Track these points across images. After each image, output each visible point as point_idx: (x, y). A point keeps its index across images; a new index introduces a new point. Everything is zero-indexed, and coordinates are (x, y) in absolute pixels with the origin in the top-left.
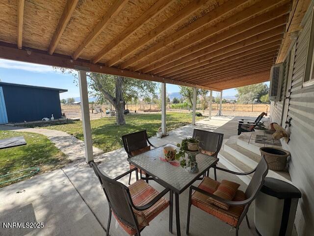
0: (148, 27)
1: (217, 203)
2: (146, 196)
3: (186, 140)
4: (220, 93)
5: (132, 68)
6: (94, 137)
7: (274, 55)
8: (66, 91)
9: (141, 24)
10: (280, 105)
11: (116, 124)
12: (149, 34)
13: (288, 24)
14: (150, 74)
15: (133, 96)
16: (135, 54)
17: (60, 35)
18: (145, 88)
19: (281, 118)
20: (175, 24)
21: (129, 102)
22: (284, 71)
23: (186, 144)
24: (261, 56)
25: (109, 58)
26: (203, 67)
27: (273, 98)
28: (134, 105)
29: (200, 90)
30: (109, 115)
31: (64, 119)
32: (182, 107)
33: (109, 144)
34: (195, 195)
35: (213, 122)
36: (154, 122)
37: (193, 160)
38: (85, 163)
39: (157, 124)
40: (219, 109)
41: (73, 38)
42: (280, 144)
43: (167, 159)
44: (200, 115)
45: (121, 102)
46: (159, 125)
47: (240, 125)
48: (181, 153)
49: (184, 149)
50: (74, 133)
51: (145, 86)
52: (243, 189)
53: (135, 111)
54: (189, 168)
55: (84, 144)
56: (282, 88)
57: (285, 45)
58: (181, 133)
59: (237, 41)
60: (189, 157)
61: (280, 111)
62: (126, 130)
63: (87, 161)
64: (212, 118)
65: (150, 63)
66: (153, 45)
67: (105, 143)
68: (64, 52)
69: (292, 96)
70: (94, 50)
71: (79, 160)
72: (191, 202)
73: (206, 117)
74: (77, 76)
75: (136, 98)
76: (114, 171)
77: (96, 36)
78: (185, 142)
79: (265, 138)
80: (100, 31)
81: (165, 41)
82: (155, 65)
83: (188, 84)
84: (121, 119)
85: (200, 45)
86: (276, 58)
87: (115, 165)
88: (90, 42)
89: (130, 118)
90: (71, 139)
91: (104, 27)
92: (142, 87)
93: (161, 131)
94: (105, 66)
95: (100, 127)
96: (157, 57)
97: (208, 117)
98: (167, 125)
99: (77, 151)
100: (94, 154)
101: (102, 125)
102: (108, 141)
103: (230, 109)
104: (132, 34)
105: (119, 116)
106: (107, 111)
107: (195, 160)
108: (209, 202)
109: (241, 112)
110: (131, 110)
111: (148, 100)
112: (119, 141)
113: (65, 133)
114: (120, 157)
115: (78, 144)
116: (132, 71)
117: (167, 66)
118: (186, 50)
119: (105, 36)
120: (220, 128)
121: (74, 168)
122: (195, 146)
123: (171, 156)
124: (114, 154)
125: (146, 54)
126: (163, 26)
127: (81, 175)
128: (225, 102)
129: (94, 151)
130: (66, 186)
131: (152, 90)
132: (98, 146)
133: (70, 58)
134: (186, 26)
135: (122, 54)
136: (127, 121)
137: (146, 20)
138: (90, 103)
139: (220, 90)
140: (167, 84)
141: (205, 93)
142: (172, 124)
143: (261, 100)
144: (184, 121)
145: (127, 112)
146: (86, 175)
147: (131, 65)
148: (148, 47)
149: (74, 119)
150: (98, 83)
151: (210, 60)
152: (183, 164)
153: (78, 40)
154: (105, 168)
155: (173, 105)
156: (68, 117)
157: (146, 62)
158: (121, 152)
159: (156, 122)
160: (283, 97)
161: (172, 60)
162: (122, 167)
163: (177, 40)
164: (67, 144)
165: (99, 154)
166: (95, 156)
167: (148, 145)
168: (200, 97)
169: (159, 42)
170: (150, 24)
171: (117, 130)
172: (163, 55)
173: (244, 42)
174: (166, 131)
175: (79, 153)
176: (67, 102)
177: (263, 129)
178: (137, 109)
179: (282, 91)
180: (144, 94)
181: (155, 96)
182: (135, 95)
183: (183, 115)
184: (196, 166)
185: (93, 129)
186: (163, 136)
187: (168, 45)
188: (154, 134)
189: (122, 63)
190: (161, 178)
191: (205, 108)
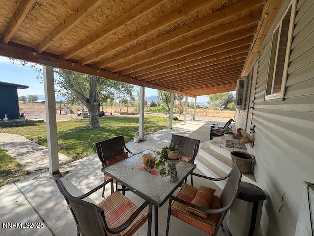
0: (129, 28)
1: (196, 212)
2: (123, 211)
3: (167, 148)
4: (194, 99)
5: (109, 68)
6: (60, 142)
7: (240, 70)
8: (27, 87)
9: (121, 24)
10: (244, 113)
11: (89, 127)
12: (130, 35)
13: (252, 44)
14: (129, 76)
15: (109, 97)
16: (113, 55)
17: (20, 21)
18: (123, 89)
19: (245, 125)
20: (157, 30)
21: (104, 104)
22: (248, 84)
23: (166, 152)
24: (230, 69)
25: (83, 55)
26: (181, 74)
27: (239, 106)
28: (110, 107)
29: (177, 95)
30: (81, 117)
31: (22, 120)
32: (159, 111)
33: (80, 150)
34: (175, 205)
35: (189, 126)
36: (131, 126)
37: (173, 168)
38: (48, 174)
39: (134, 128)
40: (193, 113)
41: (37, 27)
42: (245, 148)
43: (146, 167)
44: (176, 119)
45: (95, 103)
46: (136, 129)
47: (212, 130)
48: (161, 162)
49: (164, 158)
50: (34, 137)
51: (122, 87)
52: (218, 194)
53: (111, 113)
54: (168, 177)
55: (47, 150)
56: (246, 98)
57: (249, 62)
58: (159, 137)
59: (212, 53)
60: (170, 166)
61: (244, 118)
62: (100, 134)
63: (51, 171)
64: (187, 122)
65: (129, 65)
66: (133, 47)
67: (75, 149)
68: (24, 42)
69: (255, 106)
70: (65, 45)
71: (40, 170)
72: (170, 212)
73: (181, 121)
74: (42, 72)
75: (113, 99)
76: (85, 182)
77: (67, 29)
78: (165, 150)
79: (233, 142)
80: (73, 25)
81: (145, 45)
82: (134, 68)
83: (166, 89)
84: (94, 122)
85: (179, 53)
86: (241, 72)
87: (86, 174)
88: (60, 35)
89: (105, 121)
90: (30, 144)
91: (78, 20)
92: (119, 89)
93: (139, 136)
94: (77, 63)
95: (69, 130)
96: (136, 59)
97: (183, 121)
98: (145, 129)
99: (39, 159)
100: (60, 163)
101: (72, 128)
102: (79, 147)
103: (203, 114)
104: (111, 33)
105: (92, 118)
106: (78, 112)
107: (175, 169)
108: (188, 211)
109: (212, 118)
110: (106, 112)
111: (125, 102)
112: (92, 147)
113: (23, 137)
114: (92, 165)
115: (39, 150)
116: (110, 72)
117: (146, 70)
118: (166, 56)
119: (79, 31)
120: (195, 132)
121: (32, 182)
122: (175, 154)
123: (150, 164)
124: (85, 161)
125: (126, 56)
126: (144, 29)
127: (43, 189)
128: (198, 107)
129: (60, 159)
130: (20, 205)
131: (129, 93)
132: (66, 153)
133: (33, 50)
134: (167, 33)
135: (98, 53)
136: (102, 123)
137: (127, 21)
138: (58, 102)
139: (195, 96)
140: (145, 88)
141: (181, 98)
142: (149, 128)
143: (228, 107)
144: (161, 124)
145: (102, 114)
146: (49, 189)
147: (109, 65)
148: (128, 48)
149: (36, 120)
150: (69, 82)
151: (188, 68)
152: (163, 173)
153: (45, 30)
154: (74, 179)
155: (151, 108)
156: (28, 117)
157: (126, 64)
158: (94, 159)
159: (133, 125)
160: (247, 106)
161: (152, 65)
162: (94, 176)
163: (158, 45)
164: (25, 150)
165: (66, 163)
166: (61, 165)
167: (126, 151)
168: (177, 102)
169: (139, 45)
170: (132, 25)
171: (89, 134)
172: (143, 59)
173: (217, 55)
174: (144, 135)
175: (40, 162)
176: (27, 100)
177: (231, 133)
178: (113, 111)
179: (246, 101)
180: (121, 96)
181: (133, 99)
182: (112, 96)
183: (160, 118)
184: (176, 174)
185: (61, 133)
186: (141, 141)
187: (149, 49)
188: (131, 138)
189: (98, 62)
190: (141, 191)
191: (181, 112)
